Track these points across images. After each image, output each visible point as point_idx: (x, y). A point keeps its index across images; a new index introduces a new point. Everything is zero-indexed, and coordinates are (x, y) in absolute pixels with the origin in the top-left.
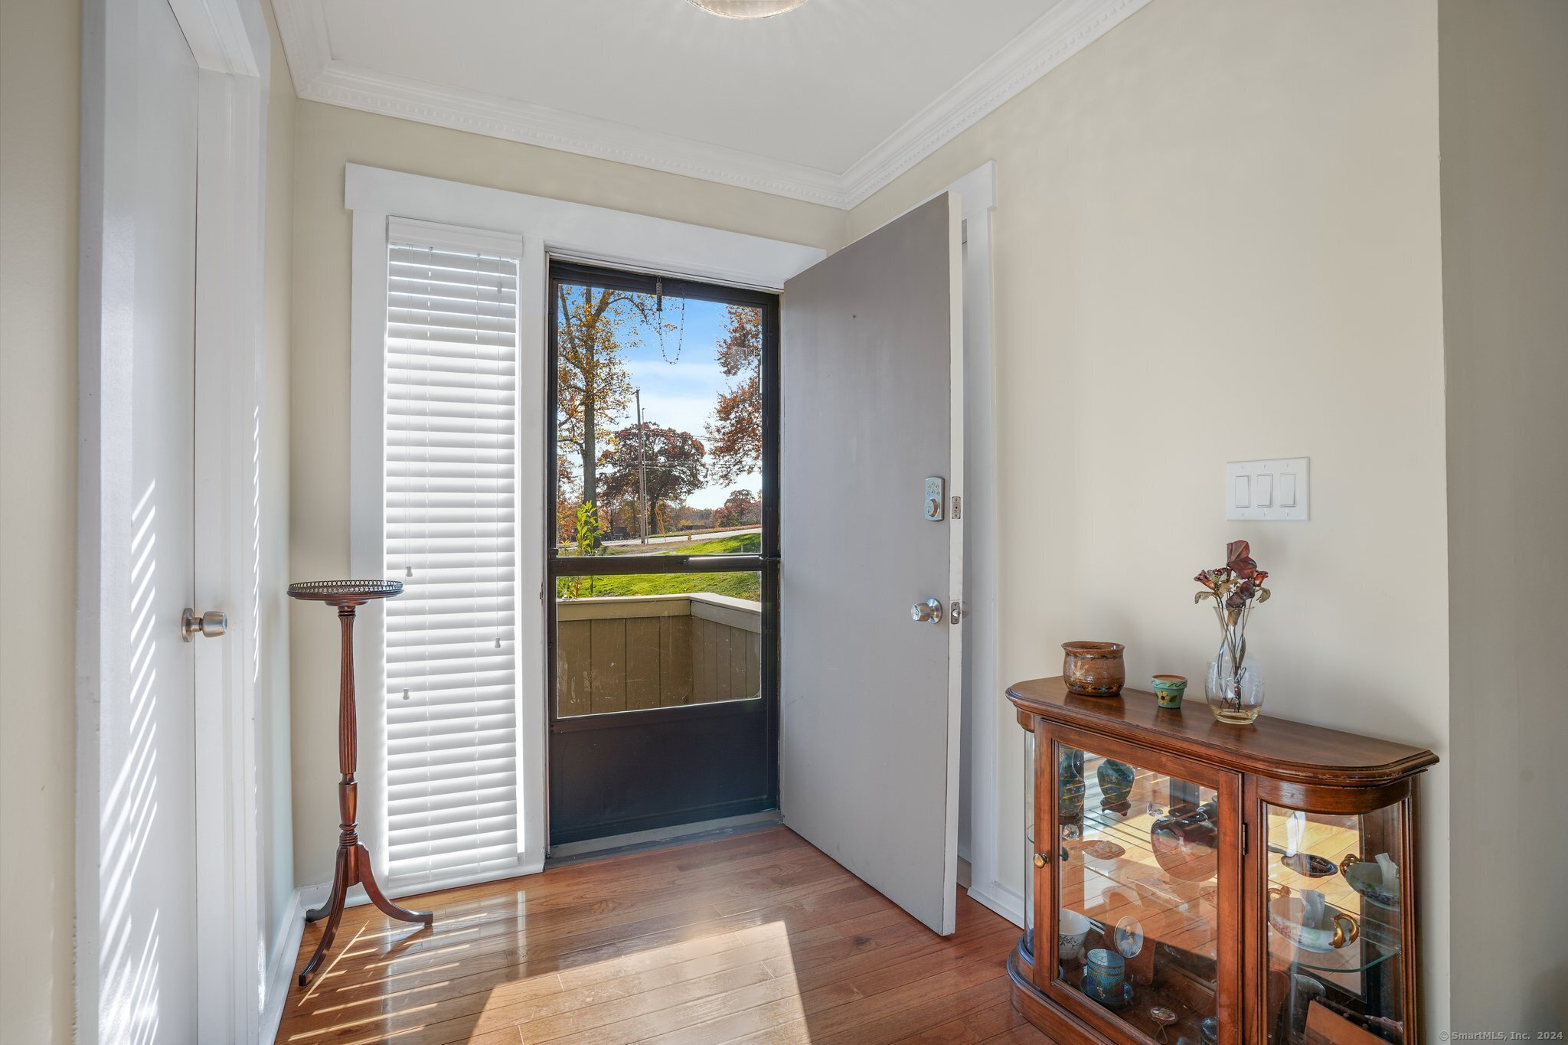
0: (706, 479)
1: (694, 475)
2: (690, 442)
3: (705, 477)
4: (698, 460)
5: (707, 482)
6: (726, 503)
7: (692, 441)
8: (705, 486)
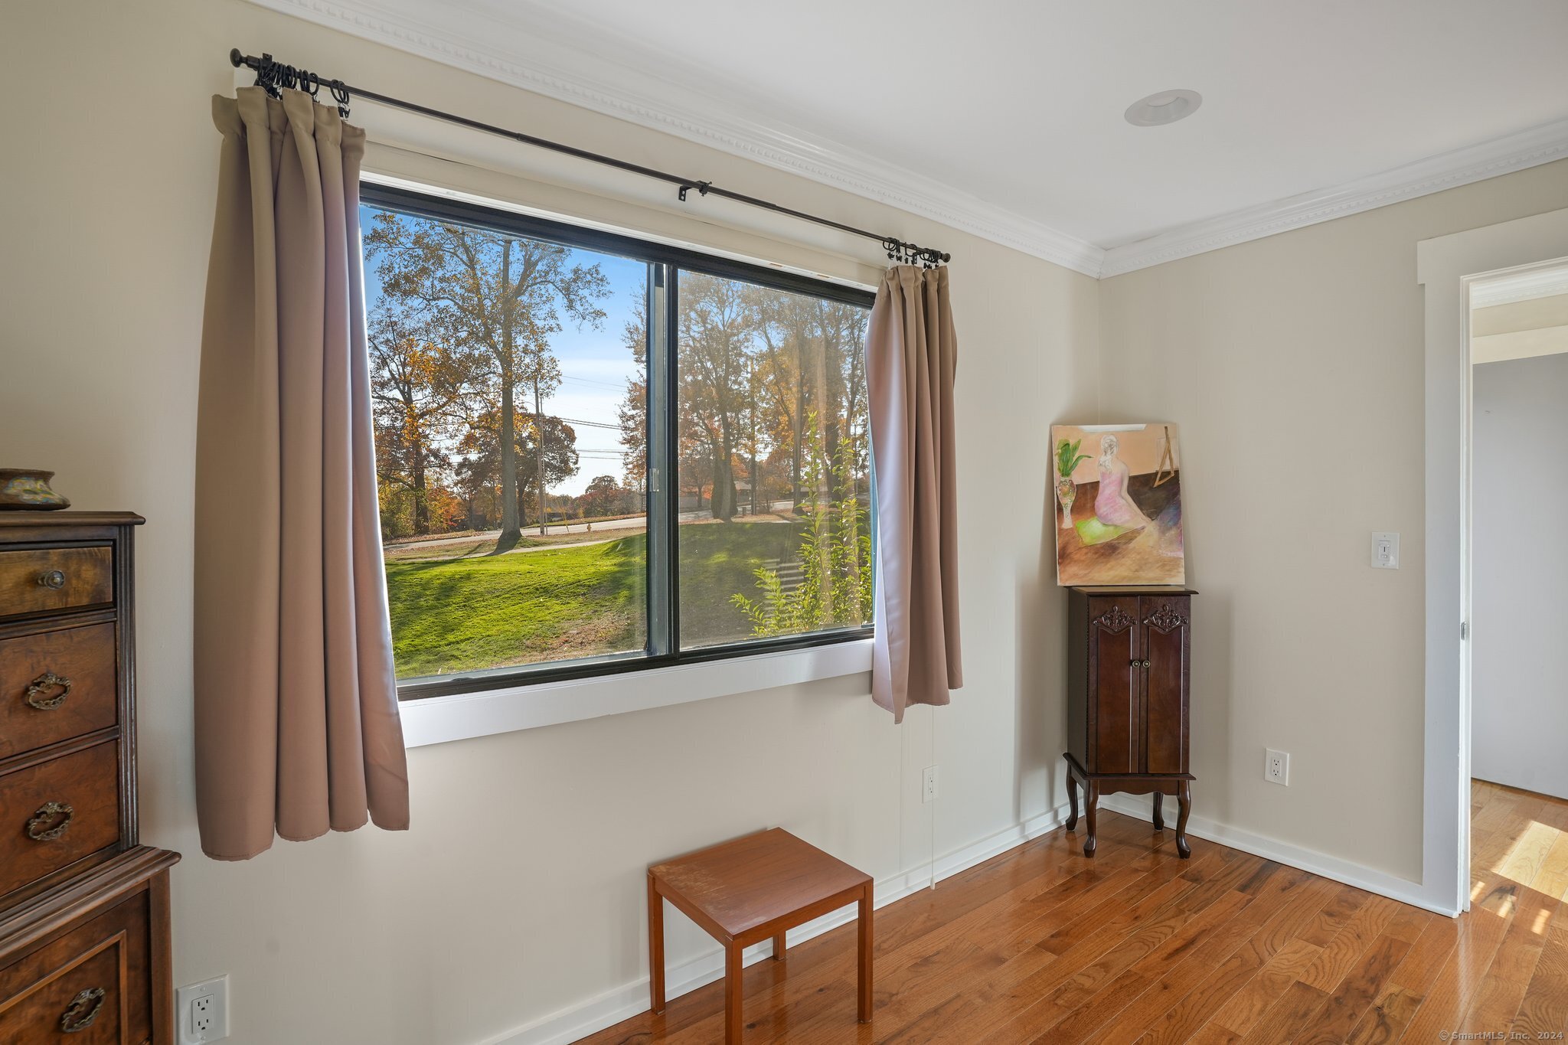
0: (576, 466)
1: (565, 461)
2: (560, 428)
3: (576, 463)
4: (568, 446)
5: (578, 469)
6: (587, 490)
7: (562, 426)
8: (575, 472)
